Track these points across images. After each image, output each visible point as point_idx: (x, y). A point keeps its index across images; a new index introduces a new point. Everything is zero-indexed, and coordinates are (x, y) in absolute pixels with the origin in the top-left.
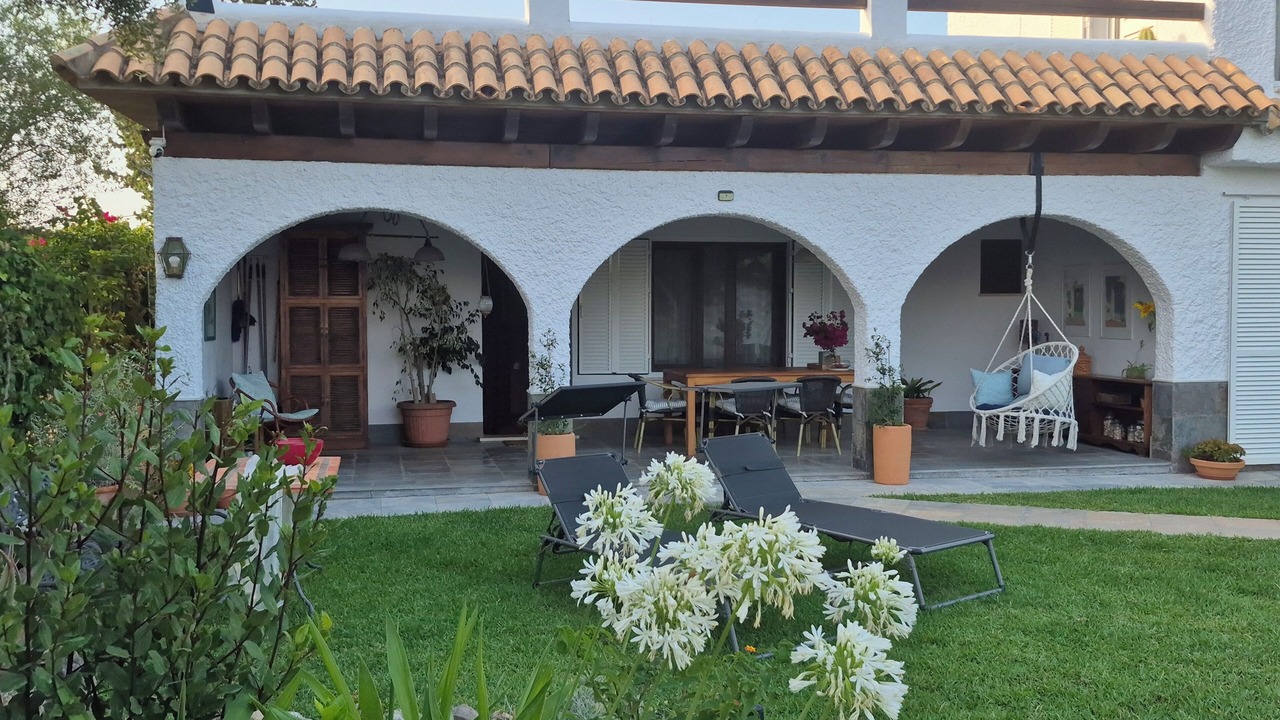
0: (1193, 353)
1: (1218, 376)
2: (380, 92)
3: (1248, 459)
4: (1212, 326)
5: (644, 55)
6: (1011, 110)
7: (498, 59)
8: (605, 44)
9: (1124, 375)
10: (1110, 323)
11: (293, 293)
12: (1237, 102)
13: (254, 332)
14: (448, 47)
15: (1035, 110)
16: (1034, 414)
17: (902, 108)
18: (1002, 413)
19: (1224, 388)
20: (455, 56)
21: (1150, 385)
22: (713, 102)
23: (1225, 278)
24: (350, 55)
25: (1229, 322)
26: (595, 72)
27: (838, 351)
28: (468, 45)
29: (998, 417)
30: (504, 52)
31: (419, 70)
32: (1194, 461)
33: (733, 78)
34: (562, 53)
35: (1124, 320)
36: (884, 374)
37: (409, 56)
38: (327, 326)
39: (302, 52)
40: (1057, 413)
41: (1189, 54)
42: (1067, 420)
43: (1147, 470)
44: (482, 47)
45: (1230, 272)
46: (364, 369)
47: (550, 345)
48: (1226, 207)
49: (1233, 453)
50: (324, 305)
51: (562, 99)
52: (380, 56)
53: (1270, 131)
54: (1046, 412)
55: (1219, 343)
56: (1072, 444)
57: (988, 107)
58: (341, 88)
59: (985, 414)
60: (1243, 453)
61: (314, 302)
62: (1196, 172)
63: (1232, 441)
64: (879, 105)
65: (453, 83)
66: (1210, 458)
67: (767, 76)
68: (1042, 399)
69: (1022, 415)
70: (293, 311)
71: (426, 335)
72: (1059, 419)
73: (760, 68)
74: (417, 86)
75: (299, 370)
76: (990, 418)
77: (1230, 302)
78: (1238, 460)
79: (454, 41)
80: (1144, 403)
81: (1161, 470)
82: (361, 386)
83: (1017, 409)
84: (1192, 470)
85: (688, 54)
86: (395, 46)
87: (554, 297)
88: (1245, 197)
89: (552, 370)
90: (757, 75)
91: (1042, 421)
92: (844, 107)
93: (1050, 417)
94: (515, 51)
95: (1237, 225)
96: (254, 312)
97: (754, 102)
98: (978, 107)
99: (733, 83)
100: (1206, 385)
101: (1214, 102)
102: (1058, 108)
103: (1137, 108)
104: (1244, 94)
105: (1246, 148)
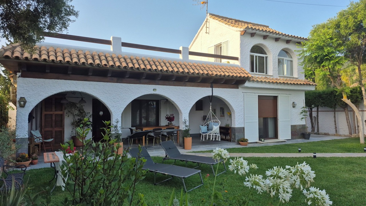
0: (238, 122)
1: (242, 126)
2: (80, 64)
3: (249, 141)
4: (242, 117)
5: (139, 60)
6: (209, 75)
7: (106, 58)
8: (130, 57)
9: (225, 126)
10: (221, 116)
11: (46, 111)
12: (246, 76)
13: (34, 120)
14: (95, 55)
15: (214, 75)
16: (213, 134)
17: (190, 74)
18: (207, 134)
19: (244, 128)
20: (97, 57)
21: (231, 128)
22: (154, 70)
23: (243, 108)
24: (71, 55)
25: (244, 116)
26: (129, 63)
27: (172, 122)
28: (99, 55)
29: (207, 135)
30: (108, 57)
31: (89, 60)
32: (240, 142)
33: (158, 66)
34: (121, 58)
35: (224, 116)
36: (186, 127)
37: (85, 56)
38: (54, 119)
39: (58, 54)
40: (217, 134)
41: (237, 66)
42: (219, 135)
43: (232, 144)
44: (103, 55)
45: (244, 107)
46: (64, 129)
47: (117, 122)
48: (243, 95)
49: (246, 141)
50: (53, 113)
51: (122, 68)
52: (78, 56)
53: (251, 81)
54: (216, 134)
55: (243, 120)
56: (220, 140)
57: (205, 74)
58: (70, 63)
59: (204, 134)
60: (248, 140)
61: (51, 113)
62: (238, 88)
63: (246, 138)
64: (186, 73)
65: (97, 63)
66: (242, 141)
67: (164, 66)
68: (215, 131)
69: (211, 134)
70: (45, 115)
71: (79, 120)
72: (218, 135)
73: (162, 64)
74: (89, 63)
75: (47, 129)
76: (205, 135)
77: (244, 112)
78: (247, 142)
79: (96, 54)
80: (230, 131)
81: (234, 144)
82: (63, 133)
83: (210, 133)
84: (239, 144)
85: (147, 60)
86: (82, 54)
87: (118, 111)
88: (246, 93)
89: (118, 128)
90: (162, 65)
91: (215, 135)
92: (180, 73)
93: (216, 135)
94: (110, 57)
95: (245, 98)
96: (34, 115)
97: (163, 71)
98: (204, 74)
99: (158, 67)
100: (241, 128)
101: (243, 76)
102: (217, 75)
103: (230, 76)
104: (247, 74)
105: (247, 84)
